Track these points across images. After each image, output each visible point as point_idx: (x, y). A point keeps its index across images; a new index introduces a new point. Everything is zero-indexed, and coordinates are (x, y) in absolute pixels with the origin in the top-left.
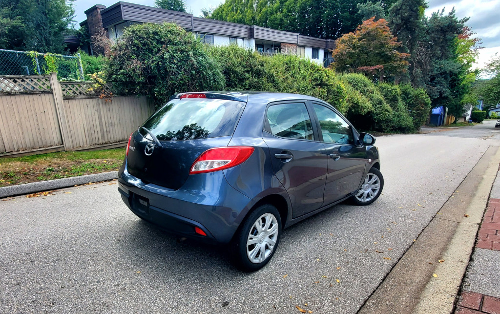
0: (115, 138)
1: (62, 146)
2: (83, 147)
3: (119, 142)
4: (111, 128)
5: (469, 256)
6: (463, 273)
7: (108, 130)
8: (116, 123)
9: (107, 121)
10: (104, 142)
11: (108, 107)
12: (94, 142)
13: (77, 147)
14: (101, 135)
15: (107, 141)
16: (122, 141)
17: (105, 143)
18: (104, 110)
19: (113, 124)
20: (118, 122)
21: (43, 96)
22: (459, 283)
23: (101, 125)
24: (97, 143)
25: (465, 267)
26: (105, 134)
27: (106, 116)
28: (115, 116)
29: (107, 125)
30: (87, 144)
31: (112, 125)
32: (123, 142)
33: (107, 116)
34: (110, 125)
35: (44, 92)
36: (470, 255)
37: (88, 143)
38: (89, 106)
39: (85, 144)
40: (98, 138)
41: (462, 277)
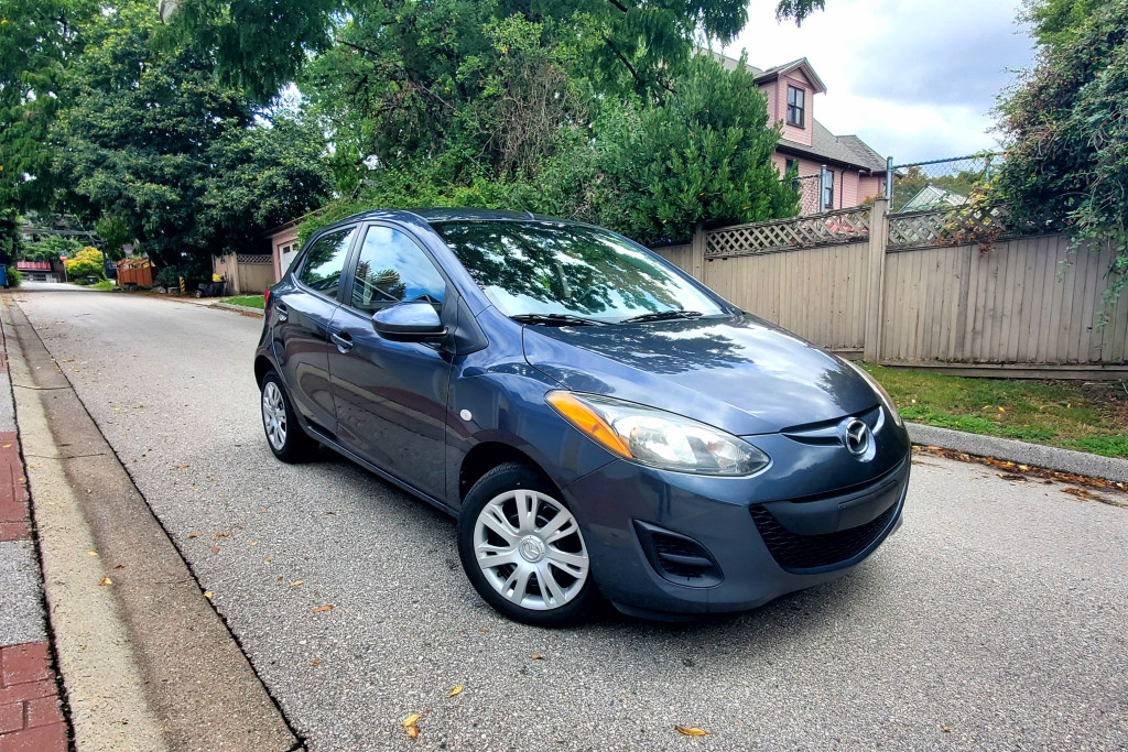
0: (996, 349)
1: (861, 350)
2: (905, 360)
3: (1003, 363)
4: (989, 322)
5: (53, 605)
6: (45, 564)
7: (979, 326)
8: (1007, 311)
9: (980, 305)
10: (960, 357)
11: (993, 266)
12: (934, 354)
13: (891, 359)
14: (957, 338)
15: (967, 354)
16: (1013, 363)
17: (963, 361)
18: (979, 275)
19: (999, 313)
20: (1016, 309)
21: (852, 247)
22: (43, 546)
23: (963, 314)
24: (941, 356)
25: (46, 576)
26: (969, 337)
27: (981, 290)
28: (1009, 295)
29: (980, 315)
30: (915, 357)
31: (993, 317)
32: (1013, 366)
33: (986, 291)
34: (987, 314)
35: (855, 240)
36: (52, 611)
37: (919, 352)
38: (941, 266)
39: (911, 353)
40: (946, 344)
41: (44, 557)
